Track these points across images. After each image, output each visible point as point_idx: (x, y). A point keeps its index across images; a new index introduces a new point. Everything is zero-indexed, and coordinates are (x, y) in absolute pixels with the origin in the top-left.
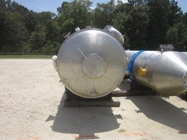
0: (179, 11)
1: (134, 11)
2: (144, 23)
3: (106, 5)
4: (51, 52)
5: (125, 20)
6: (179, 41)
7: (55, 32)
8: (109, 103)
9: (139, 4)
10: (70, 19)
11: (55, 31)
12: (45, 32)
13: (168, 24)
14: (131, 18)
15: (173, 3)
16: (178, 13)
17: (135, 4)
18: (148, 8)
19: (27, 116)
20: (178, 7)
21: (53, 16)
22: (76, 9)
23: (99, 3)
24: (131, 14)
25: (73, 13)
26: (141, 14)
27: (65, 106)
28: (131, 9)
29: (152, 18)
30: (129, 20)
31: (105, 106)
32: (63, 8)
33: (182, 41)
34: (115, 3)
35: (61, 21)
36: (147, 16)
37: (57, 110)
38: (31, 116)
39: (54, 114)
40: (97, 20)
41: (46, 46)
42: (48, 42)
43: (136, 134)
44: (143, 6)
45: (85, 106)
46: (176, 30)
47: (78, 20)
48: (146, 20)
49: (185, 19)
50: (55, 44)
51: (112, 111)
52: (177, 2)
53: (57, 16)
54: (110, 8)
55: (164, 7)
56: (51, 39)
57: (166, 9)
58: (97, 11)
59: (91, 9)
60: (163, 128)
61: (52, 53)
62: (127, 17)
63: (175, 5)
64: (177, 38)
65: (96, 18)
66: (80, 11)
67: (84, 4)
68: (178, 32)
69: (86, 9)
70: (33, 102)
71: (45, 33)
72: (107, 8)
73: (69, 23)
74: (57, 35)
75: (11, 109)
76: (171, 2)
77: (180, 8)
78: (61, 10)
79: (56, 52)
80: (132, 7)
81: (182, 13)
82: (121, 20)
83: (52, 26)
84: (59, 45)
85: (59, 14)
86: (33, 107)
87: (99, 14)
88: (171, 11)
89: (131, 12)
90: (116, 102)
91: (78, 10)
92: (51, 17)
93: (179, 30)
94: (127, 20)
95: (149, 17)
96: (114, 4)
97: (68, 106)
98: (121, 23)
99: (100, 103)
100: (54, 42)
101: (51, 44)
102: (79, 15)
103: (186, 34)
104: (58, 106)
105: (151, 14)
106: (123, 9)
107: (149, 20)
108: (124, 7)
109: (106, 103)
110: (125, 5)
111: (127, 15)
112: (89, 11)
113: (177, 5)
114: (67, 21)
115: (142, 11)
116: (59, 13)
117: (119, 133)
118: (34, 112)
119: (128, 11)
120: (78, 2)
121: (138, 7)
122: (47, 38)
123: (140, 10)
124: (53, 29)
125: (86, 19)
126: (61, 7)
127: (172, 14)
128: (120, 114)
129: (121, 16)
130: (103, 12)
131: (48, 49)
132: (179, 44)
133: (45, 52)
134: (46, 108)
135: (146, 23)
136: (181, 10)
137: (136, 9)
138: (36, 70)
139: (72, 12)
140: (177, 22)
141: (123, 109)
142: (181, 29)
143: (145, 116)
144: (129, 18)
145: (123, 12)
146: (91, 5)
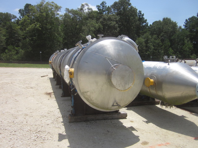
0: (145, 23)
1: (104, 19)
2: (114, 32)
3: (76, 11)
4: (12, 59)
5: (95, 28)
6: (146, 51)
7: (16, 37)
8: (117, 115)
9: (108, 13)
10: (36, 23)
11: (17, 35)
12: (4, 36)
13: (136, 35)
14: (101, 26)
15: (140, 15)
16: (144, 24)
17: (104, 13)
18: (118, 18)
19: (32, 137)
20: (144, 18)
21: (13, 19)
22: (42, 13)
23: (68, 9)
24: (102, 23)
25: (39, 17)
26: (111, 23)
27: (71, 122)
28: (101, 17)
29: (121, 27)
30: (99, 28)
31: (112, 119)
32: (26, 10)
33: (149, 52)
34: (85, 9)
35: (25, 24)
36: (117, 25)
37: (64, 126)
38: (38, 137)
39: (63, 132)
40: (66, 26)
41: (6, 53)
42: (9, 47)
43: (160, 145)
44: (113, 15)
45: (93, 120)
46: (143, 40)
47: (45, 25)
48: (116, 29)
49: (150, 31)
50: (16, 50)
51: (122, 123)
52: (143, 14)
53: (18, 19)
54: (81, 14)
55: (132, 17)
56: (13, 44)
57: (134, 20)
58: (66, 17)
59: (60, 14)
60: (179, 136)
61: (14, 60)
62: (97, 25)
63: (141, 17)
64: (144, 48)
65: (65, 24)
66: (47, 15)
67: (52, 9)
68: (145, 42)
69: (54, 14)
70: (29, 120)
71: (3, 38)
72: (77, 14)
73: (34, 28)
74: (19, 40)
75: (6, 129)
76: (138, 13)
77: (146, 20)
78: (23, 13)
79: (18, 59)
80: (102, 16)
81: (148, 25)
82: (92, 28)
83: (14, 30)
84: (21, 51)
85: (21, 17)
86: (33, 126)
87: (69, 20)
88: (138, 22)
89: (101, 20)
90: (123, 114)
91: (44, 14)
92: (11, 20)
93: (146, 41)
94: (97, 29)
95: (118, 27)
96: (83, 11)
97: (73, 122)
98: (92, 31)
99: (108, 116)
100: (16, 48)
101: (13, 50)
102: (46, 19)
103: (152, 44)
104: (62, 122)
105: (120, 24)
106: (93, 16)
107: (118, 29)
108: (94, 14)
109: (113, 115)
110: (94, 13)
111: (97, 23)
112: (57, 16)
113: (144, 17)
114: (32, 25)
115: (111, 20)
116: (21, 15)
117: (144, 146)
118: (39, 132)
119: (98, 19)
120: (45, 5)
121: (108, 16)
122: (6, 43)
123: (110, 19)
124: (15, 33)
125: (53, 24)
126: (23, 9)
127: (139, 25)
128: (132, 126)
129: (92, 24)
130: (73, 19)
131: (8, 56)
132: (146, 54)
133: (5, 60)
134: (49, 126)
135: (116, 33)
136: (147, 21)
137: (106, 17)
138: (6, 81)
139: (38, 15)
140: (143, 33)
141: (131, 120)
142: (147, 40)
143: (156, 126)
144: (99, 26)
145: (93, 20)
146: (59, 10)
